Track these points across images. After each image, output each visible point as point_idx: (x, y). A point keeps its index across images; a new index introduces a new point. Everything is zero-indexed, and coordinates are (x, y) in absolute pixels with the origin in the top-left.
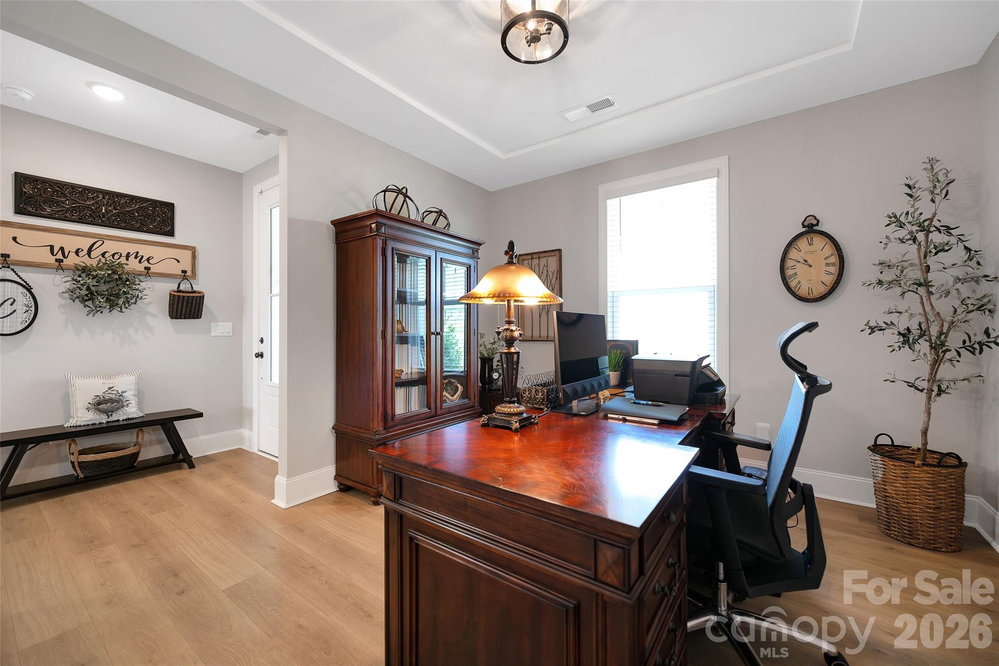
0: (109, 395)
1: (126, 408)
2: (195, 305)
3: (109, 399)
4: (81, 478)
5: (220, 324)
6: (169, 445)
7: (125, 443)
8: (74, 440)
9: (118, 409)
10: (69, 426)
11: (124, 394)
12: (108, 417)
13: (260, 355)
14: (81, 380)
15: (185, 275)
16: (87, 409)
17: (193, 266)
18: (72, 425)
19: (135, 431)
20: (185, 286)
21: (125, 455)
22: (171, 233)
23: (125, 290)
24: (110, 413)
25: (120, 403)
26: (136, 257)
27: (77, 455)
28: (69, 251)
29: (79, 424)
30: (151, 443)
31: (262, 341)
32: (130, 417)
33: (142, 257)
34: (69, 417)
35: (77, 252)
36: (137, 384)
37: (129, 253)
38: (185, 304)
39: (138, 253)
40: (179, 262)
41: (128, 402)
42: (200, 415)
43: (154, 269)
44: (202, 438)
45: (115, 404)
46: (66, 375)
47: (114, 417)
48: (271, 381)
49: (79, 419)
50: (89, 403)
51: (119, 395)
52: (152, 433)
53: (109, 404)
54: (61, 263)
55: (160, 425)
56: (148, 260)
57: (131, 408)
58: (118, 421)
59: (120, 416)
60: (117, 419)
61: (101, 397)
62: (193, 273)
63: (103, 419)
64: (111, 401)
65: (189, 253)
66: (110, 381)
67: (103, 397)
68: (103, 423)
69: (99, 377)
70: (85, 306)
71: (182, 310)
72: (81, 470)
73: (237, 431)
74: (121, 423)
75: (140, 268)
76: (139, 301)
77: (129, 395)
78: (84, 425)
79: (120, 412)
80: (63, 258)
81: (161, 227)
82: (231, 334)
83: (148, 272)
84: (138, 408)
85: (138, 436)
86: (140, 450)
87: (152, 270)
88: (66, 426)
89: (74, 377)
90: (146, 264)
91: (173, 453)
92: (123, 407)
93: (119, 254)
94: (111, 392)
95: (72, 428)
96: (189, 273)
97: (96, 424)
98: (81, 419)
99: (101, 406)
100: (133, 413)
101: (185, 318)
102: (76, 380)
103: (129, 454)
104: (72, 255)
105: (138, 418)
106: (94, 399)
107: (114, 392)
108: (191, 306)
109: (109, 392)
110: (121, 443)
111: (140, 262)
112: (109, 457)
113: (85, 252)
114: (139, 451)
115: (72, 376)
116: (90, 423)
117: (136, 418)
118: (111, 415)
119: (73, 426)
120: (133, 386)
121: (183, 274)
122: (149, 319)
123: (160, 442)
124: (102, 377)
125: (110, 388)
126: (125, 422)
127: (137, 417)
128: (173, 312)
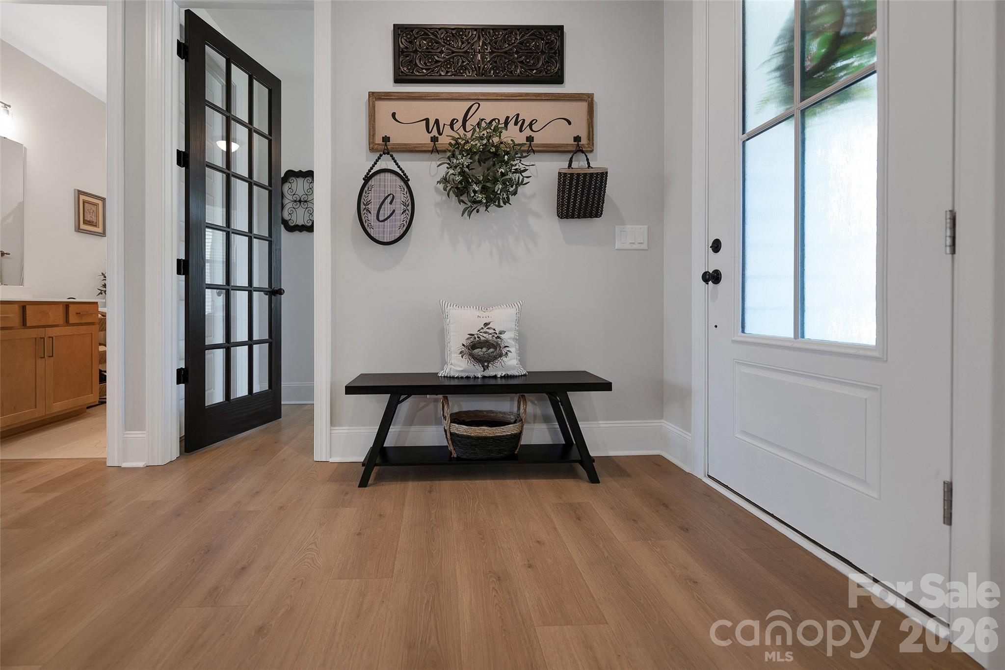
0: (485, 335)
1: (504, 359)
2: (595, 192)
3: (484, 341)
4: (454, 457)
5: (628, 227)
6: (558, 426)
7: (504, 413)
8: (447, 397)
9: (495, 358)
10: (443, 376)
11: (502, 336)
12: (484, 370)
13: (713, 277)
14: (456, 309)
15: (578, 145)
16: (461, 353)
17: (589, 128)
18: (446, 375)
19: (516, 397)
20: (579, 164)
21: (503, 436)
22: (559, 79)
23: (503, 171)
24: (486, 364)
25: (498, 349)
26: (516, 123)
27: (449, 422)
28: (444, 124)
29: (452, 374)
30: (535, 419)
31: (716, 246)
32: (510, 373)
33: (524, 120)
34: (444, 363)
35: (452, 125)
36: (518, 321)
37: (508, 118)
38: (580, 189)
39: (518, 115)
40: (570, 123)
41: (507, 349)
42: (606, 386)
43: (539, 139)
44: (603, 424)
45: (492, 350)
46: (441, 301)
47: (490, 372)
48: (743, 331)
49: (452, 367)
50: (463, 345)
51: (496, 336)
52: (536, 402)
53: (484, 349)
54: (436, 143)
55: (547, 393)
56: (531, 125)
57: (511, 359)
58: (495, 377)
59: (497, 370)
60: (494, 374)
61: (476, 336)
62: (589, 140)
63: (477, 371)
64: (487, 344)
65: (584, 106)
66: (486, 314)
67: (478, 337)
68: (478, 377)
69: (475, 307)
70: (461, 201)
71: (575, 202)
72: (453, 446)
73: (654, 423)
74: (499, 382)
75: (521, 138)
76: (520, 189)
77: (508, 338)
78: (457, 378)
79: (498, 363)
80: (438, 136)
81: (546, 68)
82: (645, 246)
83: (530, 144)
84: (520, 360)
85: (520, 405)
86: (522, 429)
87: (536, 141)
88: (440, 375)
89: (449, 304)
90: (527, 132)
91: (564, 443)
92: (501, 355)
93: (497, 121)
94: (488, 330)
95: (446, 379)
96: (584, 141)
97: (470, 377)
98: (455, 368)
99: (477, 351)
100: (514, 368)
101: (579, 217)
102: (450, 309)
103: (507, 435)
104: (447, 130)
105: (519, 376)
106: (468, 339)
107: (491, 331)
108: (589, 191)
109: (485, 330)
110: (500, 412)
111: (521, 131)
112: (484, 434)
113: (460, 123)
114: (521, 433)
115: (446, 303)
116: (464, 375)
117: (516, 376)
118: (488, 367)
119: (447, 377)
120: (513, 325)
121: (576, 143)
122: (531, 220)
123: (546, 420)
124: (478, 307)
125: (486, 324)
126: (504, 382)
127: (518, 374)
128: (563, 205)
